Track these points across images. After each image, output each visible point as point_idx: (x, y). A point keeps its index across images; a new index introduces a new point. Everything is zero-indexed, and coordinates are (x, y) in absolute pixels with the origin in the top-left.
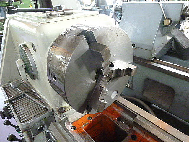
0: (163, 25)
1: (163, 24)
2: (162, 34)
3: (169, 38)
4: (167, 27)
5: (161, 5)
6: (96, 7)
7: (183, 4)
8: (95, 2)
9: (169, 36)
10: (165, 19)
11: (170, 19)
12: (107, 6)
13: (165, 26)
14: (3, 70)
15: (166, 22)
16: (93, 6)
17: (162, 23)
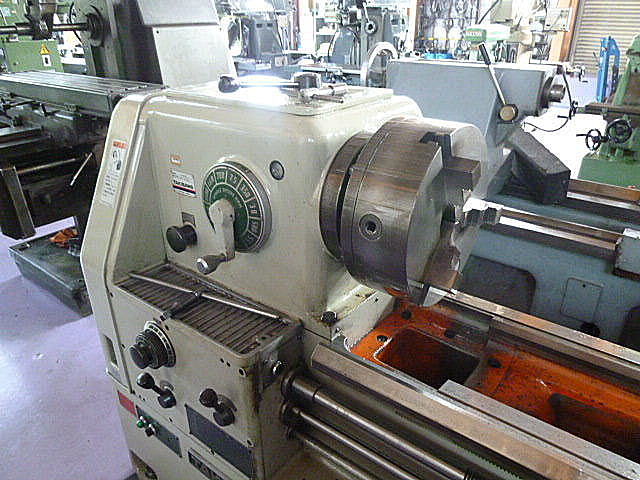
0: (498, 120)
1: (500, 117)
2: (494, 140)
3: (506, 152)
4: (506, 126)
5: (493, 73)
7: (543, 73)
8: (244, 44)
9: (506, 147)
10: (503, 106)
11: (514, 106)
12: (281, 56)
13: (503, 122)
15: (506, 114)
16: (238, 54)
17: (497, 115)
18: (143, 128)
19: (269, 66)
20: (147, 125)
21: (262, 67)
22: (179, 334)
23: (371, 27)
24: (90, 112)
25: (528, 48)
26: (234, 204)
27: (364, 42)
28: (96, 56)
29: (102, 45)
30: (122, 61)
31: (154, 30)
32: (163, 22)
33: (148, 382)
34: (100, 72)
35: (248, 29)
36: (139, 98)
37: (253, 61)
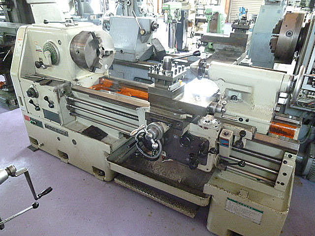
2: (141, 41)
5: (137, 20)
6: (78, 15)
7: (150, 20)
8: (76, 9)
11: (144, 30)
12: (93, 15)
13: (142, 35)
14: (23, 63)
15: (142, 32)
16: (74, 14)
17: (139, 33)
18: (26, 35)
19: (87, 19)
20: (28, 33)
21: (84, 19)
22: (39, 88)
23: (128, 3)
24: (9, 35)
25: (193, 12)
26: (50, 52)
27: (126, 9)
28: (9, 14)
29: (12, 11)
30: (20, 17)
31: (31, 5)
32: (34, 2)
33: (31, 102)
34: (11, 21)
35: (77, 3)
36: (25, 26)
37: (80, 17)
